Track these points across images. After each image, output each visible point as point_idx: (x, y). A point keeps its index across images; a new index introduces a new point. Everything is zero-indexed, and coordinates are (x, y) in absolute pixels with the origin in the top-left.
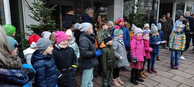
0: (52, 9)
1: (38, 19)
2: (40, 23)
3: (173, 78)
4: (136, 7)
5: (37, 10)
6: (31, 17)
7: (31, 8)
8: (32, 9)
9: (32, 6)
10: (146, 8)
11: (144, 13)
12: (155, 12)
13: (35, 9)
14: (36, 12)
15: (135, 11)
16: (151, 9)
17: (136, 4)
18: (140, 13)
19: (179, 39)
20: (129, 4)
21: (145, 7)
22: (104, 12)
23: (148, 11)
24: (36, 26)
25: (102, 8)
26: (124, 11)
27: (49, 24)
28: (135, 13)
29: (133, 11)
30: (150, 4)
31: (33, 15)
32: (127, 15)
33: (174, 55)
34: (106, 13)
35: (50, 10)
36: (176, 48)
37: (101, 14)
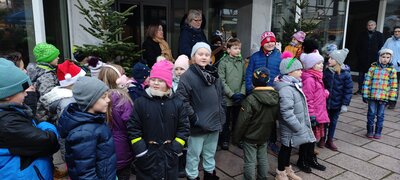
0: (127, 13)
1: (98, 32)
2: (101, 41)
3: (375, 162)
4: (299, 10)
5: (96, 16)
6: (85, 29)
7: (84, 10)
8: (87, 12)
9: (87, 6)
10: (321, 12)
11: (316, 22)
12: (339, 21)
13: (92, 13)
14: (95, 19)
15: (297, 18)
16: (330, 13)
17: (298, 2)
18: (308, 22)
19: (383, 77)
20: (284, 2)
21: (317, 8)
22: (230, 19)
23: (324, 18)
24: (95, 47)
25: (226, 12)
26: (273, 16)
27: (121, 43)
28: (297, 21)
29: (292, 18)
30: (329, 2)
31: (88, 26)
32: (279, 26)
33: (373, 110)
34: (235, 21)
35: (123, 15)
36: (378, 97)
37: (225, 22)
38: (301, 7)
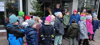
0: (42, 4)
1: (34, 9)
2: (35, 11)
4: (85, 4)
5: (34, 5)
8: (32, 4)
9: (32, 3)
10: (91, 4)
11: (90, 7)
12: (96, 7)
13: (33, 4)
14: (34, 6)
15: (85, 6)
16: (94, 4)
17: (85, 2)
18: (88, 7)
20: (81, 2)
21: (90, 3)
22: (67, 6)
23: (92, 6)
24: (34, 12)
25: (66, 4)
26: (78, 5)
27: (40, 12)
28: (85, 7)
29: (83, 6)
30: (94, 2)
31: (32, 7)
32: (80, 8)
34: (68, 6)
35: (40, 5)
37: (65, 7)
38: (86, 3)
